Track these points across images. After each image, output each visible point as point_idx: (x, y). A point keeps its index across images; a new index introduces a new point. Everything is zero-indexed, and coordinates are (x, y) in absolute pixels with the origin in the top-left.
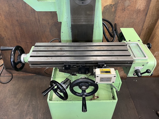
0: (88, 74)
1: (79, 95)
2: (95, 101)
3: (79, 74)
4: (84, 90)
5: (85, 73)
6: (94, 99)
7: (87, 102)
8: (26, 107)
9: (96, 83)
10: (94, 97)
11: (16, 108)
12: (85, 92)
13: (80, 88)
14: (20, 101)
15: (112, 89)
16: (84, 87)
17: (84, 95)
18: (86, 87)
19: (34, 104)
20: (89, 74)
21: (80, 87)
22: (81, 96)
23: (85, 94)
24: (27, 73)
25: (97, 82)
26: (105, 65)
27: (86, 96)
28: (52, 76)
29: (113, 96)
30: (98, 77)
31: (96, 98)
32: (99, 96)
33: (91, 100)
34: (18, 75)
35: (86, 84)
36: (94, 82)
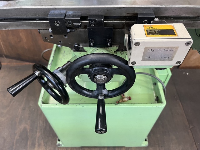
0: (111, 46)
1: (90, 94)
2: (125, 104)
3: (90, 46)
4: (101, 85)
5: (104, 45)
6: (123, 102)
7: (107, 106)
8: (20, 110)
9: (130, 65)
10: (123, 98)
11: (5, 111)
12: (104, 88)
13: (93, 78)
14: (11, 102)
15: (155, 84)
16: (100, 77)
17: (102, 94)
18: (107, 76)
19: (31, 107)
20: (115, 48)
21: (92, 76)
22: (96, 97)
23: (104, 92)
24: (22, 62)
25: (134, 63)
26: (156, 19)
27: (107, 96)
28: (50, 62)
29: (157, 97)
30: (138, 44)
31: (126, 99)
32: (132, 97)
33: (118, 103)
34: (9, 64)
35: (106, 70)
36: (127, 63)
